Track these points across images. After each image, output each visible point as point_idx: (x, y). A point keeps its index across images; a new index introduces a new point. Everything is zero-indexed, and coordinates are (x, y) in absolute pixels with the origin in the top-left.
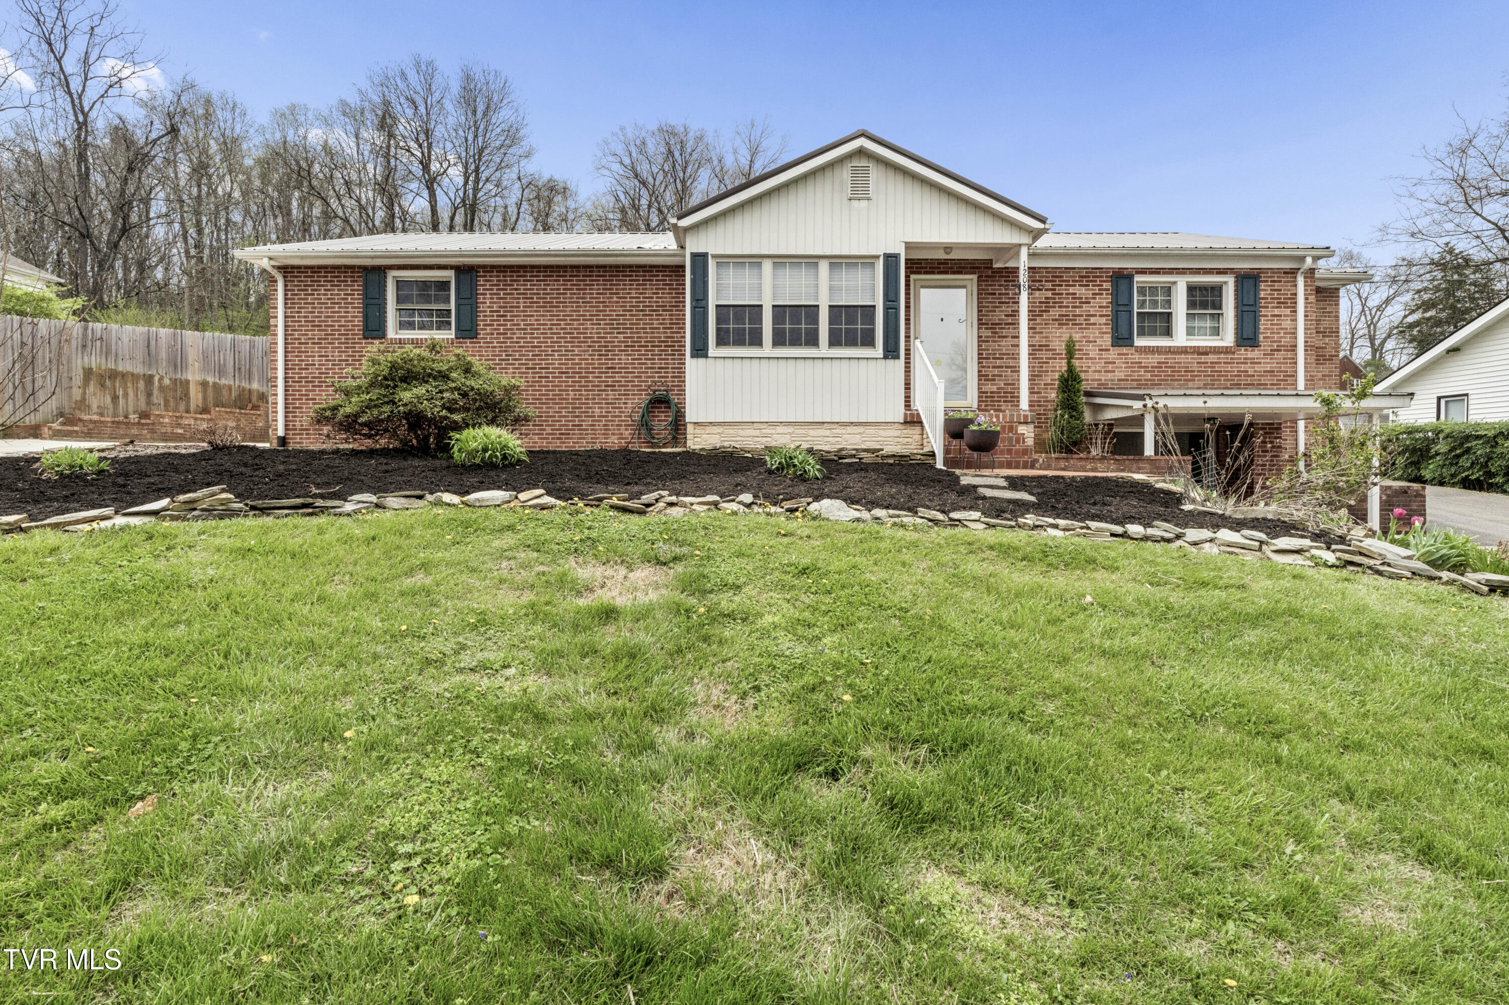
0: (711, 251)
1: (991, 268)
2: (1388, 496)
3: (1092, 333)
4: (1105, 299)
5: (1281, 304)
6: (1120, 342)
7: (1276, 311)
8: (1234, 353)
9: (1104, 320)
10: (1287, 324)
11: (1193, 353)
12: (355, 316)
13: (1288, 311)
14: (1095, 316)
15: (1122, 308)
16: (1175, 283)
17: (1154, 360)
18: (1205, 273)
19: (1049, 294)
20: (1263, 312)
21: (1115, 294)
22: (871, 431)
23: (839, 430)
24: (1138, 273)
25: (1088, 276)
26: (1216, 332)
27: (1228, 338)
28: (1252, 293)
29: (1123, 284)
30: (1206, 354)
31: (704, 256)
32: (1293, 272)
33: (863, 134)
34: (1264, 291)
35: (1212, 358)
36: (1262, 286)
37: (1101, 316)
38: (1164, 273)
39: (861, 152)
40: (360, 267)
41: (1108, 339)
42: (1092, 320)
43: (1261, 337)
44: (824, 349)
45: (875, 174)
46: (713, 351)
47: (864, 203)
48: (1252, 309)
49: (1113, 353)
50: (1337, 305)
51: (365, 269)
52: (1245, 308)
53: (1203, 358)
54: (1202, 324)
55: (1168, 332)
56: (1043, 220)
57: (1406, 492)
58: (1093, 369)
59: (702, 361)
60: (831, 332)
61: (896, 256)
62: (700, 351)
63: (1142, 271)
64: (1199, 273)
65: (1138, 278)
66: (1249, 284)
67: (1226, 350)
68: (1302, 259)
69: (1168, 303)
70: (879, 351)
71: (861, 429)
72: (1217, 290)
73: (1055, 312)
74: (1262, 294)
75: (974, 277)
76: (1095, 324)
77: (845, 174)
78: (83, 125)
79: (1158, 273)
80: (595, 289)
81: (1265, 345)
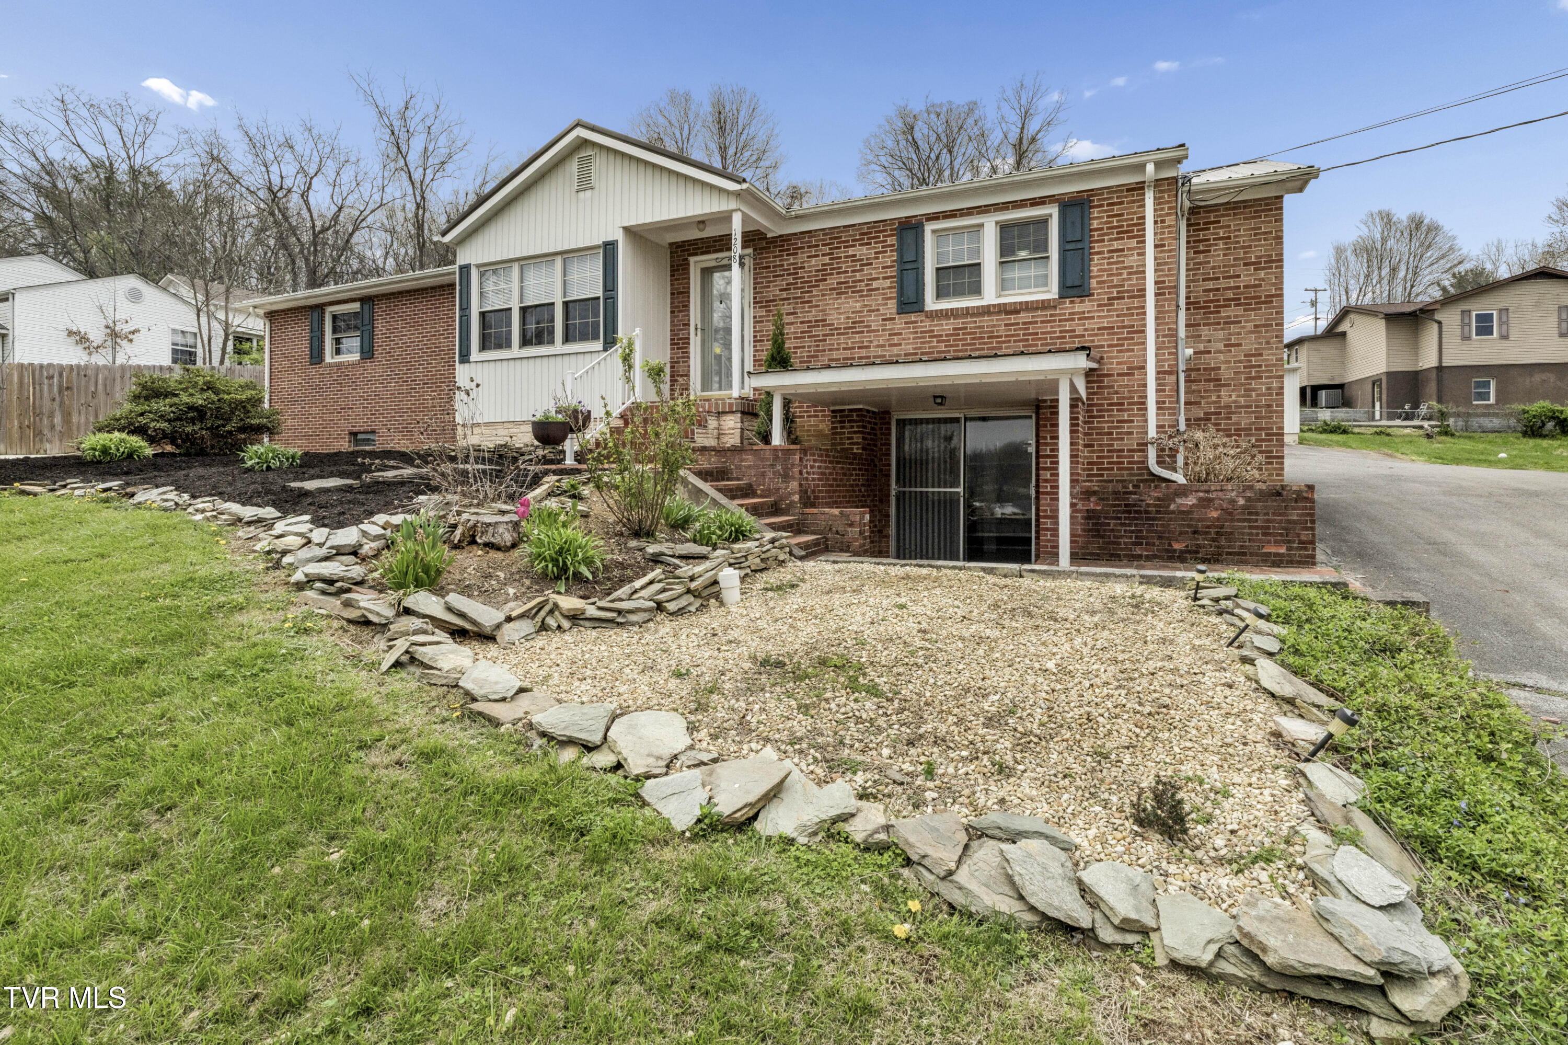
0: (473, 262)
1: (765, 238)
2: (1248, 499)
3: (875, 301)
4: (890, 258)
5: (1123, 233)
6: (908, 308)
7: (1116, 245)
8: (1055, 307)
9: (888, 283)
10: (1132, 260)
11: (999, 312)
12: (303, 347)
13: (1133, 243)
14: (878, 279)
15: (908, 266)
16: (982, 225)
17: (947, 326)
18: (1014, 207)
19: (826, 260)
20: (1097, 247)
21: (901, 250)
24: (928, 219)
25: (869, 233)
27: (1052, 292)
28: (1078, 224)
29: (911, 235)
30: (1017, 312)
31: (469, 267)
32: (1139, 188)
33: (579, 125)
34: (1098, 219)
35: (1025, 317)
36: (1095, 212)
37: (884, 278)
38: (961, 215)
39: (584, 143)
40: (308, 307)
41: (893, 305)
42: (875, 284)
43: (1094, 283)
44: (559, 346)
45: (599, 163)
46: (475, 355)
47: (589, 193)
48: (1079, 246)
49: (899, 323)
50: (1279, 220)
51: (311, 308)
52: (1069, 246)
53: (1013, 318)
54: (1025, 274)
55: (976, 290)
57: (1279, 494)
58: (875, 343)
59: (467, 365)
60: (567, 328)
61: (614, 243)
62: (465, 358)
63: (934, 217)
64: (1007, 209)
65: (929, 226)
66: (1075, 213)
67: (1044, 305)
68: (1141, 167)
69: (973, 251)
70: (599, 343)
73: (832, 281)
74: (1095, 224)
76: (878, 289)
77: (573, 166)
78: (421, 206)
79: (954, 216)
81: (1100, 293)
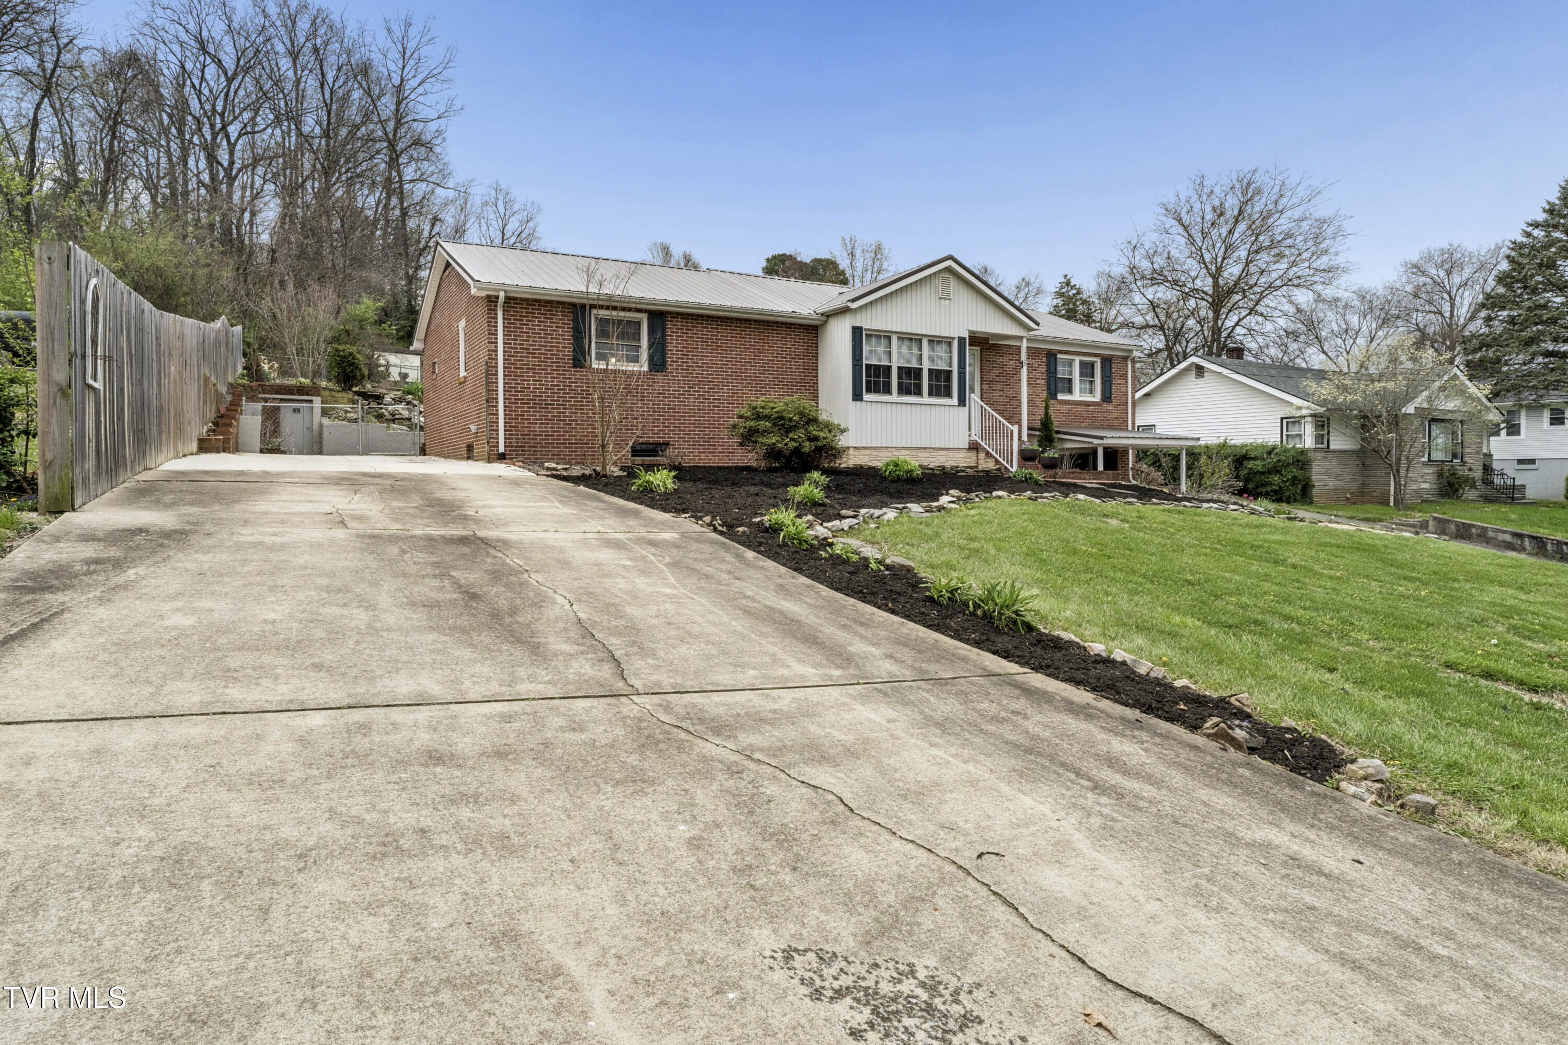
0: (864, 326)
1: (988, 343)
3: (1038, 390)
4: (1045, 368)
5: (1121, 378)
6: (1051, 396)
7: (1119, 381)
8: (1101, 406)
9: (1042, 381)
10: (1123, 389)
11: (1082, 405)
12: (565, 347)
13: (1125, 382)
14: (1039, 378)
15: (1052, 375)
16: (1075, 360)
17: (1066, 408)
18: (1088, 355)
20: (1114, 381)
21: (1048, 366)
22: (951, 454)
23: (935, 453)
24: (1059, 353)
25: (1036, 353)
26: (1091, 391)
27: (1097, 397)
28: (1108, 370)
29: (1052, 359)
30: (1088, 405)
31: (860, 329)
32: (1126, 359)
33: (951, 258)
34: (1114, 369)
35: (1090, 408)
36: (1113, 366)
37: (1042, 379)
38: (1071, 354)
39: (949, 270)
40: (570, 304)
41: (1045, 394)
42: (1038, 381)
43: (1113, 397)
44: (925, 399)
45: (953, 282)
46: (866, 397)
47: (947, 302)
48: (1109, 379)
51: (574, 305)
52: (1105, 379)
53: (1087, 409)
54: (1086, 387)
55: (1070, 391)
56: (1038, 324)
58: (1038, 413)
59: (858, 403)
60: (930, 386)
61: (964, 339)
62: (858, 396)
63: (1061, 352)
64: (1085, 355)
65: (1059, 356)
66: (1107, 364)
67: (1097, 404)
68: (1131, 351)
69: (1070, 373)
70: (955, 401)
71: (945, 453)
72: (1092, 365)
74: (1113, 371)
75: (978, 348)
76: (1039, 384)
77: (937, 281)
79: (1068, 354)
80: (753, 338)
81: (1115, 402)
